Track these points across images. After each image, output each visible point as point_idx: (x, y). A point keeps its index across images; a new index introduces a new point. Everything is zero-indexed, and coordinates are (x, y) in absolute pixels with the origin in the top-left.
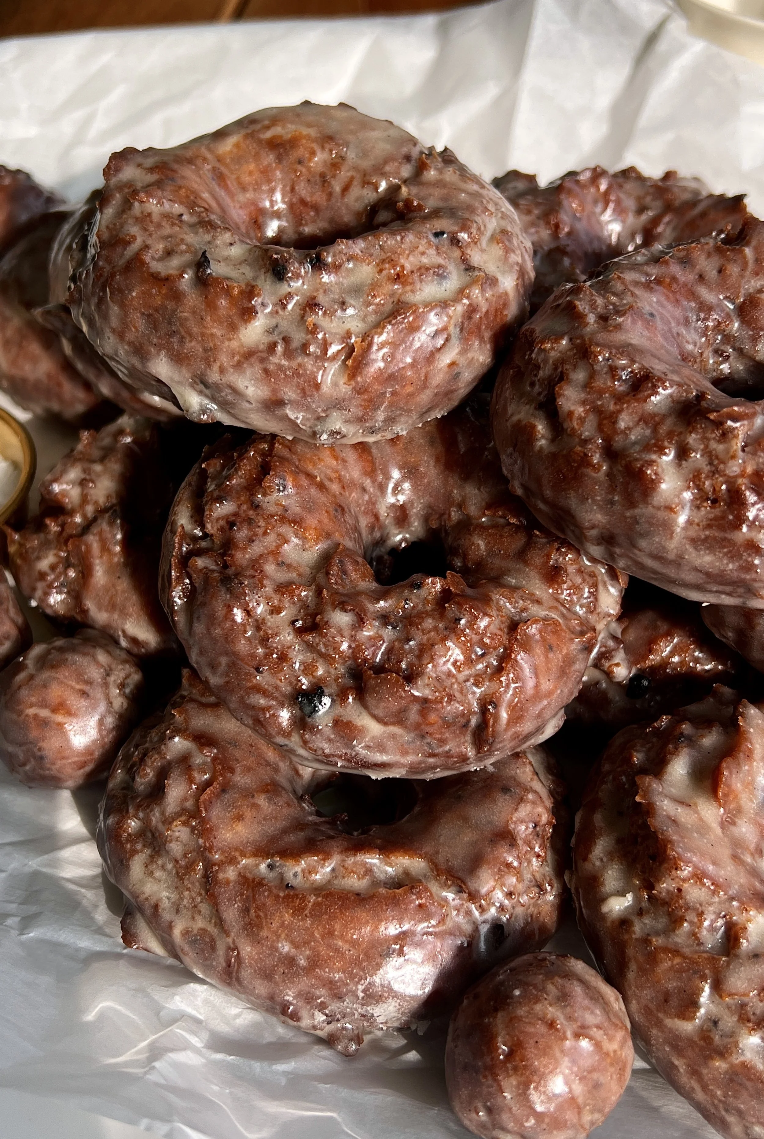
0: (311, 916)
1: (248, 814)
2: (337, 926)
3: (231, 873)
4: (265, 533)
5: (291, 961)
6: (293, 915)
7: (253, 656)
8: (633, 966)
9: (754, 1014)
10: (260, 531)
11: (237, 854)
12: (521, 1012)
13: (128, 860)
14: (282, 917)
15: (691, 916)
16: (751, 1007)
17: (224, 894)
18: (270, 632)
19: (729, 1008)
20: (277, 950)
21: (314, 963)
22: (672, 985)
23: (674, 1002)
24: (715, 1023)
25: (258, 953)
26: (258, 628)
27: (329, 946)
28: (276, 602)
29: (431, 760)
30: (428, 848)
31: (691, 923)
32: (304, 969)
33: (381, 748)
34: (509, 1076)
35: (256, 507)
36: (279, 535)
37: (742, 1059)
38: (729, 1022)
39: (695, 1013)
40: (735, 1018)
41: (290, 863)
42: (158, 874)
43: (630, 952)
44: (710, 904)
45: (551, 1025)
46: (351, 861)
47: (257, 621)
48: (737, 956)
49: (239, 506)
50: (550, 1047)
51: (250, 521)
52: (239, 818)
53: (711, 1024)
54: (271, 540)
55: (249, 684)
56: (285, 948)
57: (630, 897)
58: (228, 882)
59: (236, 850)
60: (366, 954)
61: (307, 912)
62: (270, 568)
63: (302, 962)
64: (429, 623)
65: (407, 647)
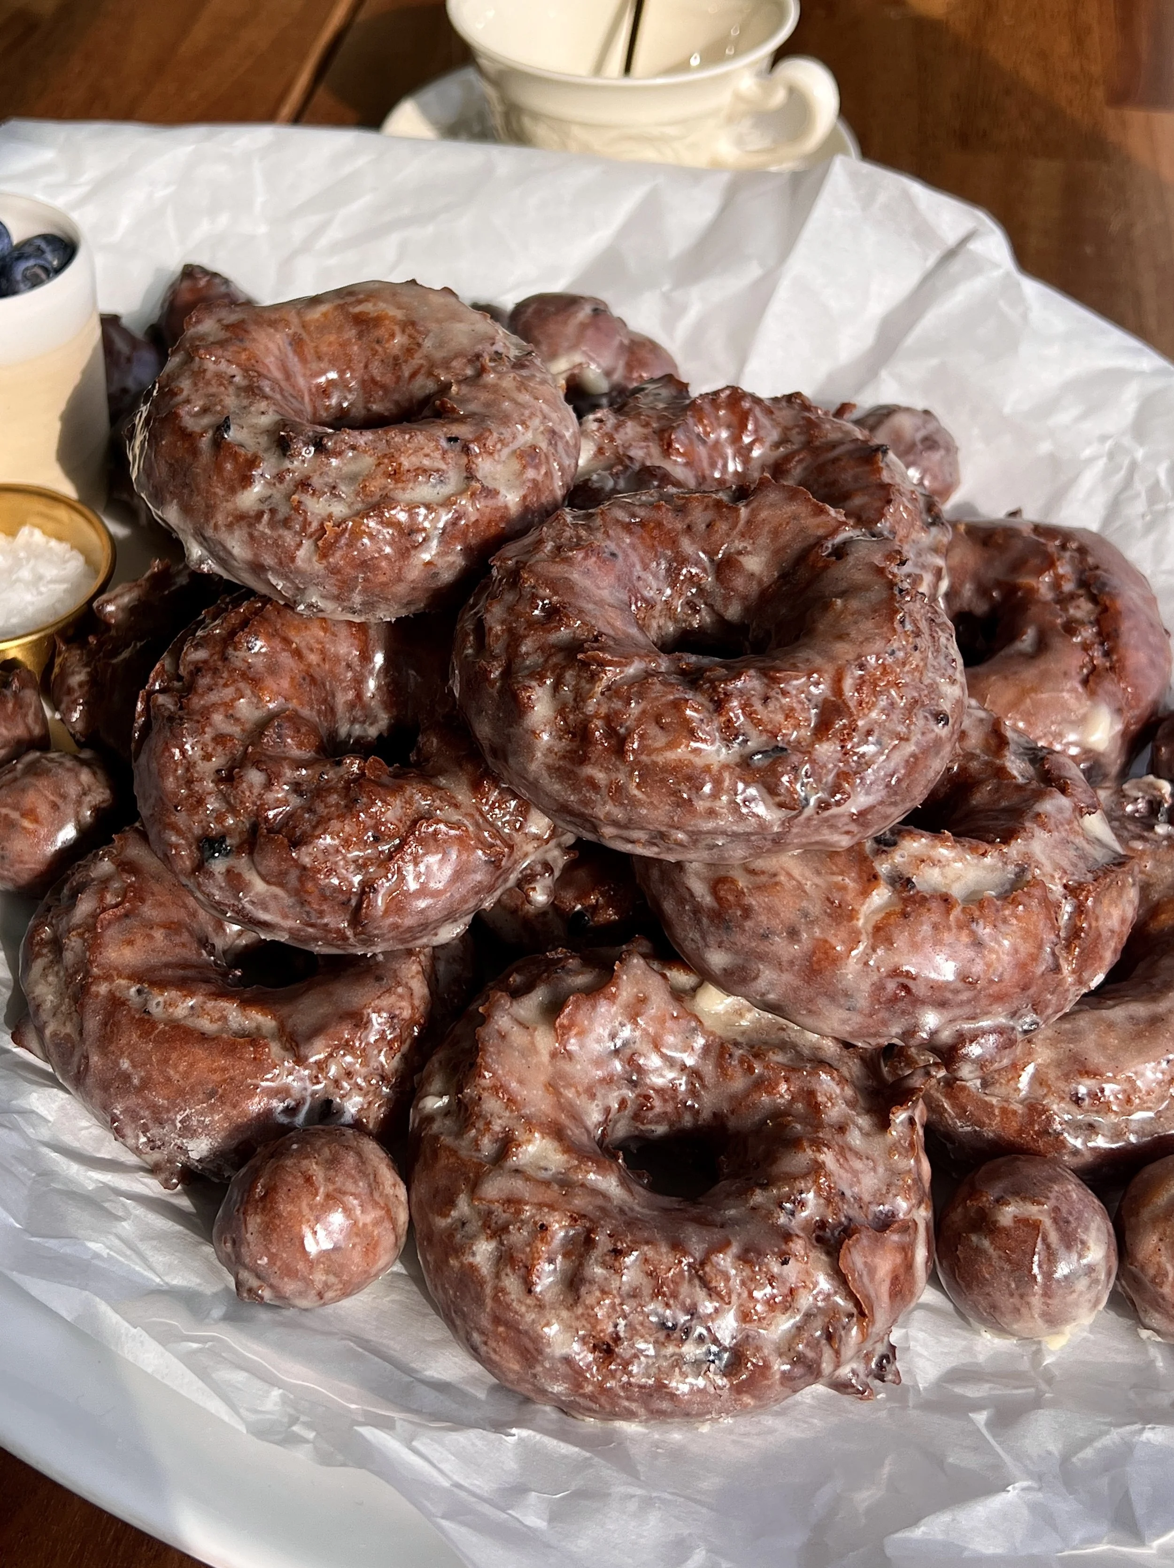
0: (155, 1041)
1: (139, 941)
2: (174, 1056)
3: (103, 989)
4: (225, 685)
5: (126, 1078)
6: (140, 1037)
7: (176, 794)
9: (495, 1223)
10: (221, 682)
11: (115, 973)
12: (289, 1162)
13: (33, 961)
14: (130, 1036)
15: (480, 1124)
16: (495, 1216)
17: (92, 1005)
18: (196, 775)
19: (479, 1212)
20: (118, 1064)
21: (146, 1084)
22: (443, 1182)
23: (440, 1199)
24: (464, 1224)
25: (103, 1065)
26: (187, 770)
27: (162, 1072)
28: (210, 749)
29: (310, 930)
30: (285, 1011)
31: (478, 1130)
32: (135, 1087)
33: (264, 907)
34: (256, 1213)
35: (225, 659)
36: (238, 689)
37: (471, 1259)
38: (475, 1225)
39: (451, 1210)
40: (479, 1223)
41: (155, 991)
42: (51, 978)
44: (499, 1118)
45: (308, 1180)
46: (210, 1004)
47: (189, 763)
48: (501, 1167)
49: (212, 655)
50: (299, 1198)
51: (215, 671)
52: (130, 943)
53: (459, 1224)
54: (229, 693)
55: (167, 820)
56: (125, 1064)
57: (446, 1099)
58: (97, 995)
59: (116, 969)
60: (192, 1088)
61: (152, 1037)
62: (218, 718)
63: (136, 1081)
64: (333, 799)
65: (307, 816)
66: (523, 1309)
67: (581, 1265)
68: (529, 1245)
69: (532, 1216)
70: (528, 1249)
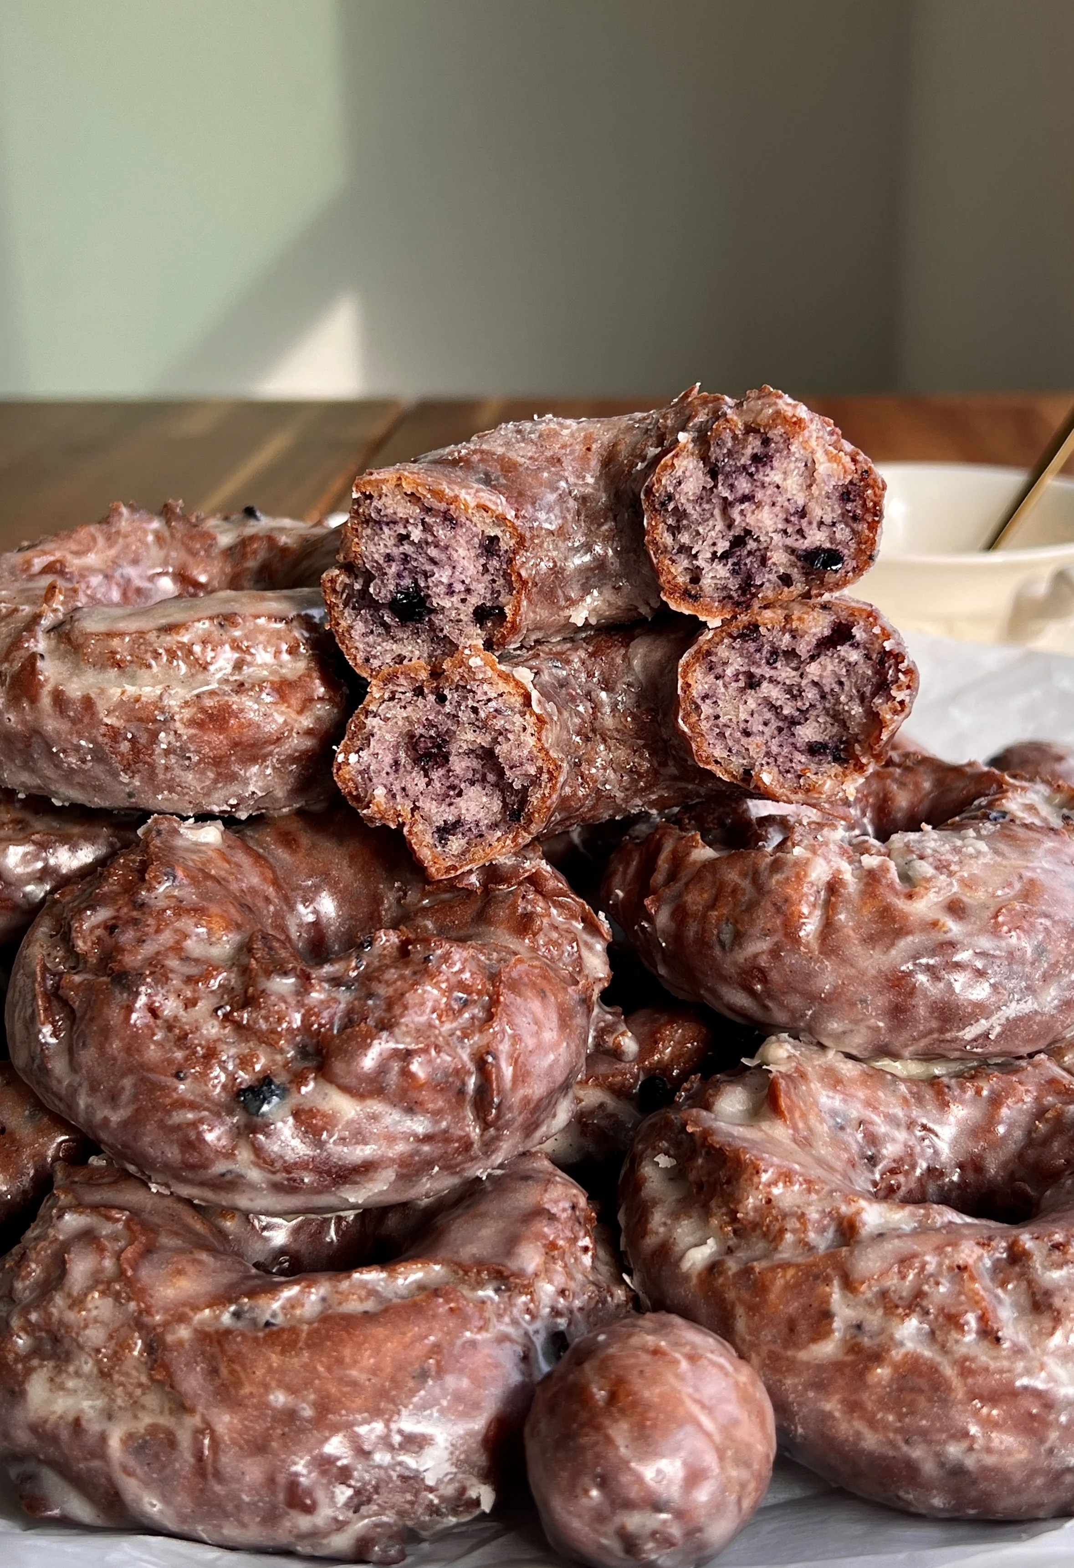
0: (308, 1346)
1: (190, 1269)
2: (347, 1352)
3: (184, 1333)
4: (158, 931)
5: (290, 1415)
6: (283, 1352)
7: (170, 1061)
8: (740, 1311)
9: (901, 1298)
10: (151, 930)
11: (187, 1310)
12: (613, 1351)
13: (21, 1383)
14: (267, 1359)
15: (792, 1223)
16: (895, 1292)
17: (178, 1362)
18: (187, 1027)
19: (869, 1304)
20: (268, 1405)
21: (324, 1408)
22: (793, 1308)
23: (803, 1326)
24: (859, 1326)
25: (242, 1421)
26: (170, 1028)
27: (341, 1381)
28: (189, 994)
30: (443, 1253)
31: (794, 1231)
32: (309, 1421)
33: (359, 1137)
34: (614, 1421)
35: (142, 906)
36: (176, 931)
37: (903, 1352)
38: (874, 1319)
39: (831, 1324)
40: (880, 1312)
41: (262, 1301)
42: (70, 1384)
43: (731, 1295)
44: (809, 1204)
45: (656, 1352)
46: (345, 1285)
47: (166, 1021)
48: (858, 1242)
49: (118, 911)
50: (660, 1375)
51: (135, 922)
52: (180, 1272)
53: (854, 1331)
54: (166, 938)
55: (168, 1101)
56: (279, 1399)
57: (711, 1242)
58: (180, 1343)
59: (184, 1305)
60: (393, 1380)
61: (301, 1344)
62: (173, 963)
63: (308, 1412)
64: (391, 974)
65: (370, 1002)
66: (1006, 1364)
67: (1030, 1283)
68: (960, 1293)
69: (940, 1265)
70: (963, 1298)
